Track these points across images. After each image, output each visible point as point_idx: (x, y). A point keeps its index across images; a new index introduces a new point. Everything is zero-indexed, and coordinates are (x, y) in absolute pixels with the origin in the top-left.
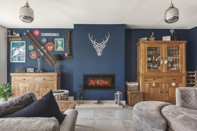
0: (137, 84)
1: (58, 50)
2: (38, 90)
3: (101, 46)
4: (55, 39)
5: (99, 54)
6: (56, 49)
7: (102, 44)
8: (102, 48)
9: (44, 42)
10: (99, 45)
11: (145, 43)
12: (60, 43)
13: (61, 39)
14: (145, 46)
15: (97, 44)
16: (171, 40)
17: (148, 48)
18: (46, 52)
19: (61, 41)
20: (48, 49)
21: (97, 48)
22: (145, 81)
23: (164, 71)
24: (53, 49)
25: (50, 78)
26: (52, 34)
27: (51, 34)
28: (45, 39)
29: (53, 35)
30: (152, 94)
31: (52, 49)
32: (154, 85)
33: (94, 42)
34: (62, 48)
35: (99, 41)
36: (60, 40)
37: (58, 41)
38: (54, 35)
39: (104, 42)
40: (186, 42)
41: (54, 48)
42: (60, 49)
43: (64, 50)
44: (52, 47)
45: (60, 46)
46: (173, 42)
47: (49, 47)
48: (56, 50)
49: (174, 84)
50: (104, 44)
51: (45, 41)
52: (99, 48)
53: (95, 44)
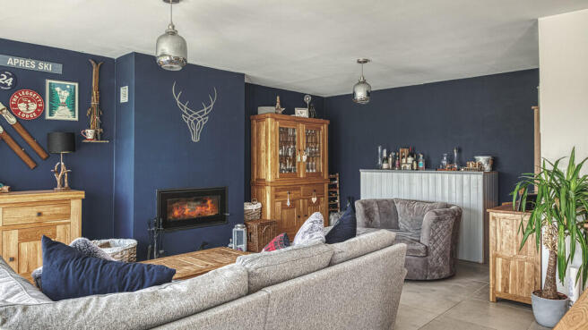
0: (259, 205)
1: (56, 116)
2: (13, 253)
3: (199, 119)
4: (48, 81)
5: (195, 139)
6: (51, 114)
7: (201, 114)
8: (201, 123)
9: (6, 85)
10: (196, 116)
11: (276, 119)
12: (64, 95)
13: (69, 84)
14: (276, 125)
15: (191, 113)
16: (310, 116)
17: (280, 128)
18: (13, 120)
19: (67, 89)
20: (19, 111)
21: (190, 122)
22: (276, 196)
23: (301, 176)
24: (40, 112)
25: (58, 210)
26: (37, 65)
27: (33, 62)
28: (8, 77)
29: (41, 68)
30: (285, 222)
31: (36, 111)
32: (288, 204)
33: (185, 107)
34: (70, 114)
35: (195, 106)
36: (64, 88)
37: (58, 89)
38: (45, 67)
39: (205, 109)
40: (328, 122)
41: (43, 109)
42: (63, 114)
43: (77, 119)
44: (35, 106)
45: (64, 104)
46: (311, 120)
47: (22, 107)
48: (48, 117)
49: (314, 200)
50: (205, 113)
51: (10, 84)
52: (196, 122)
53: (185, 112)
